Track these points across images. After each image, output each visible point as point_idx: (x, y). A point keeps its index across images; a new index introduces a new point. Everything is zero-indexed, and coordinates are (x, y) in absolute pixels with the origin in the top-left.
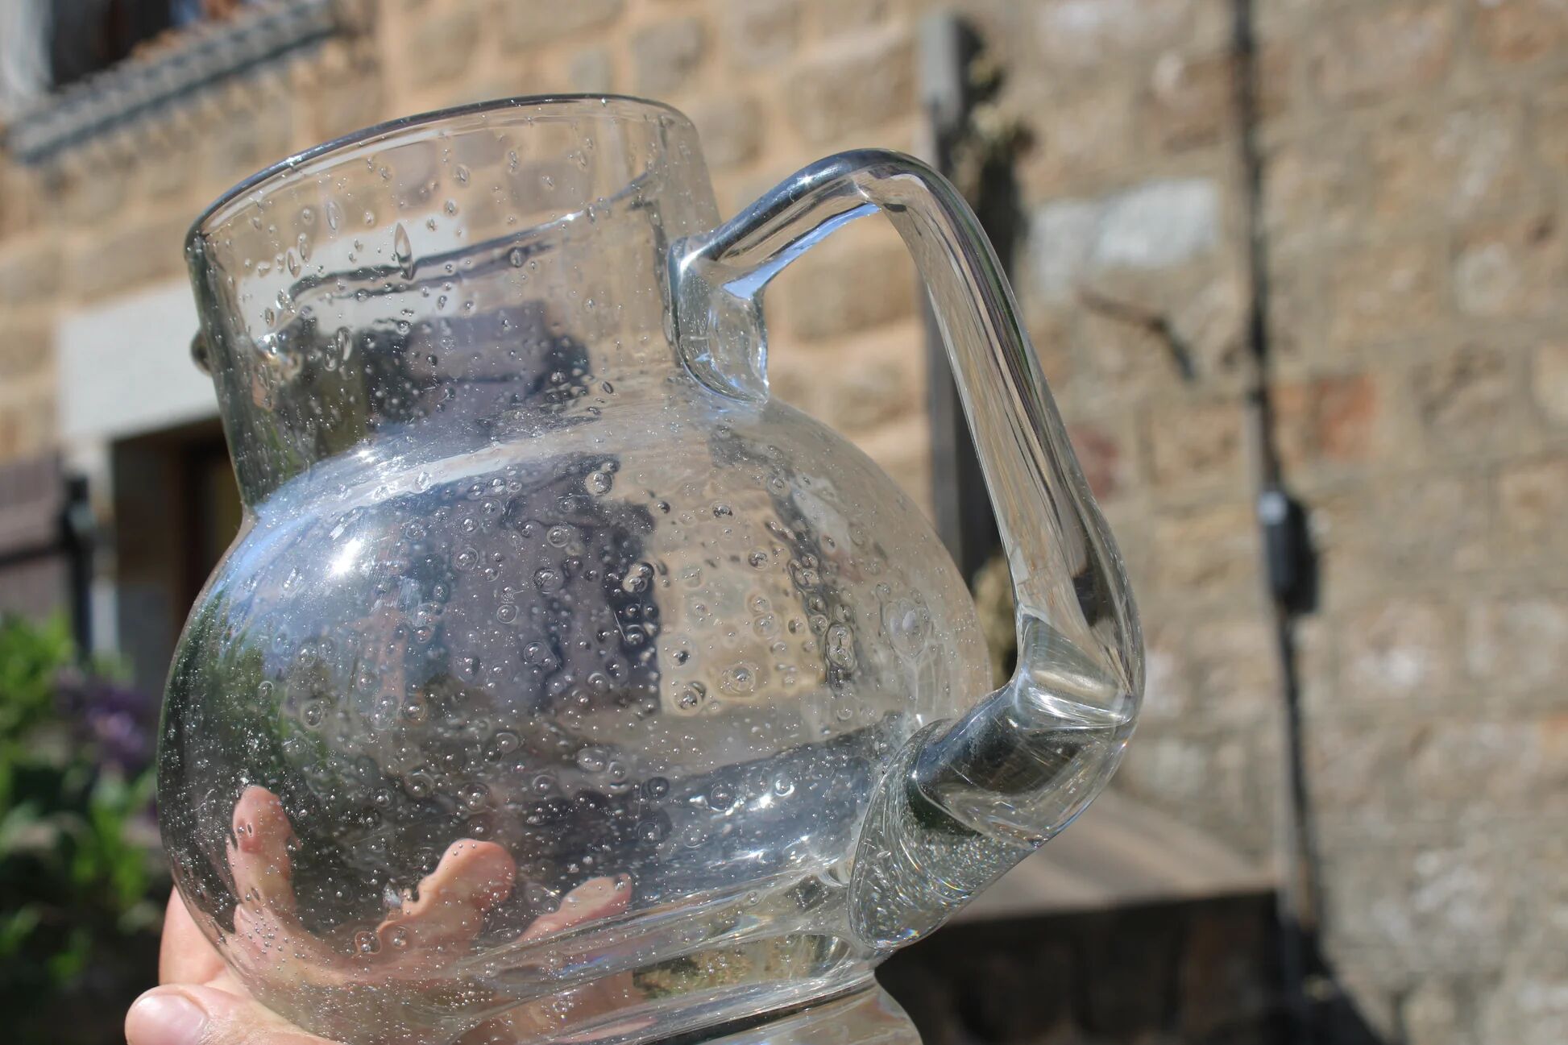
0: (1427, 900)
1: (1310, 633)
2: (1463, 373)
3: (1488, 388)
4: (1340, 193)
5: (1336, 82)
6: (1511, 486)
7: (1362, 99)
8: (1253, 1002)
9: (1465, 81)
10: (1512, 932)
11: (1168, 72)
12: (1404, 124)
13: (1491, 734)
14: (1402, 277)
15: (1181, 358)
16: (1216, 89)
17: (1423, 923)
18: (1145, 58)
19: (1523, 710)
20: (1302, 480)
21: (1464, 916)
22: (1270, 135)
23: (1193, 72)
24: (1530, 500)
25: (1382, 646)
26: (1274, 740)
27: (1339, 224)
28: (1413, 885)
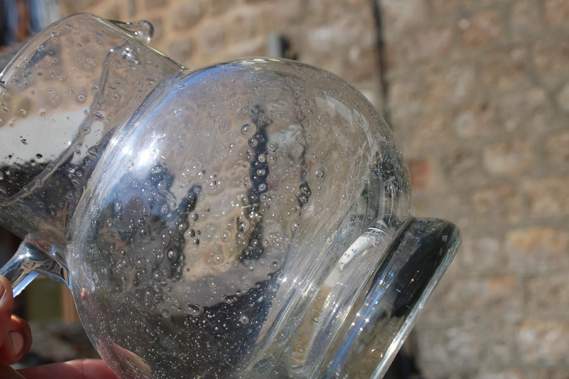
0: (453, 345)
2: (459, 157)
3: (467, 163)
4: (415, 95)
5: (412, 56)
6: (477, 197)
7: (422, 62)
9: (456, 55)
10: (482, 355)
11: (354, 54)
12: (436, 70)
13: (472, 286)
14: (437, 124)
16: (370, 61)
17: (452, 354)
18: (345, 50)
19: (483, 276)
21: (466, 351)
22: (391, 75)
23: (363, 54)
24: (484, 202)
27: (414, 106)
28: (447, 340)
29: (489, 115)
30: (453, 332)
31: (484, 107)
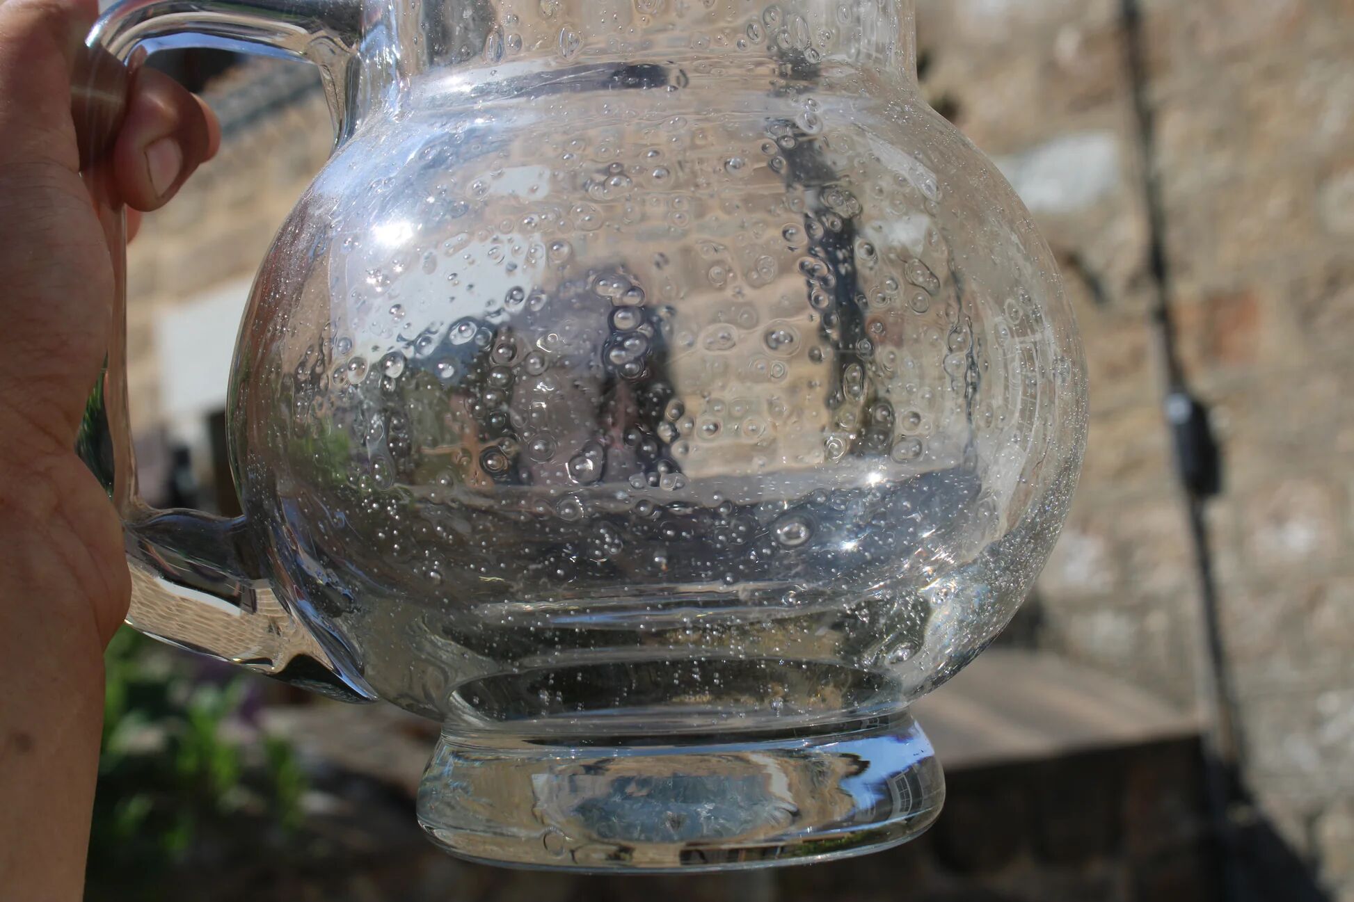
0: (1332, 733)
1: (1217, 513)
2: (1335, 281)
4: (1219, 138)
5: (1210, 43)
7: (1235, 55)
8: (1187, 829)
9: (1320, 34)
11: (1068, 45)
12: (1272, 74)
14: (1276, 204)
15: (1094, 287)
16: (1108, 58)
17: (1329, 754)
18: (1046, 35)
20: (1204, 383)
22: (1158, 91)
23: (1089, 43)
25: (1279, 519)
26: (1192, 605)
27: (1220, 164)
28: (1317, 722)
30: (1331, 702)
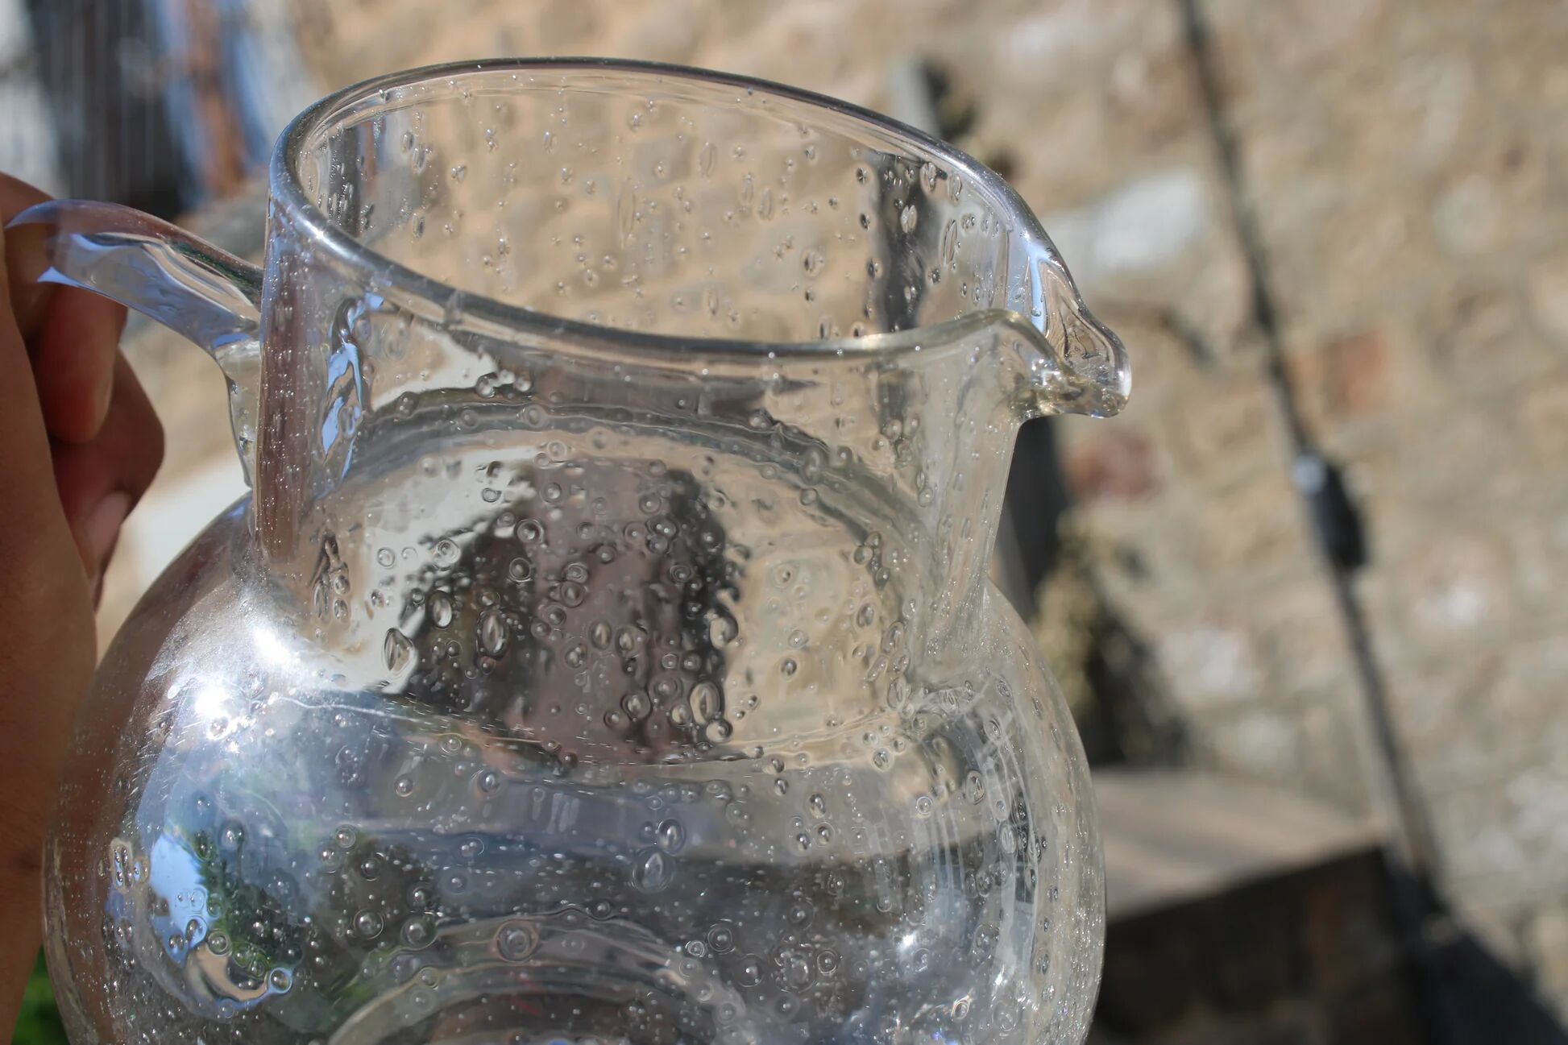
1: (1371, 587)
2: (1467, 306)
3: (1491, 321)
4: (1315, 160)
5: (1291, 54)
6: (1535, 407)
8: (1381, 953)
9: (1413, 30)
11: (1130, 77)
12: (1365, 81)
13: (1561, 652)
14: (1389, 226)
15: (1195, 348)
16: (1175, 90)
17: (1534, 848)
18: (1103, 67)
20: (1335, 440)
22: (1242, 113)
23: (1155, 71)
25: (1439, 584)
26: (1353, 698)
28: (1510, 813)
29: (1532, 178)
30: (1526, 788)
31: (1514, 159)
